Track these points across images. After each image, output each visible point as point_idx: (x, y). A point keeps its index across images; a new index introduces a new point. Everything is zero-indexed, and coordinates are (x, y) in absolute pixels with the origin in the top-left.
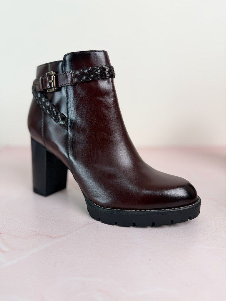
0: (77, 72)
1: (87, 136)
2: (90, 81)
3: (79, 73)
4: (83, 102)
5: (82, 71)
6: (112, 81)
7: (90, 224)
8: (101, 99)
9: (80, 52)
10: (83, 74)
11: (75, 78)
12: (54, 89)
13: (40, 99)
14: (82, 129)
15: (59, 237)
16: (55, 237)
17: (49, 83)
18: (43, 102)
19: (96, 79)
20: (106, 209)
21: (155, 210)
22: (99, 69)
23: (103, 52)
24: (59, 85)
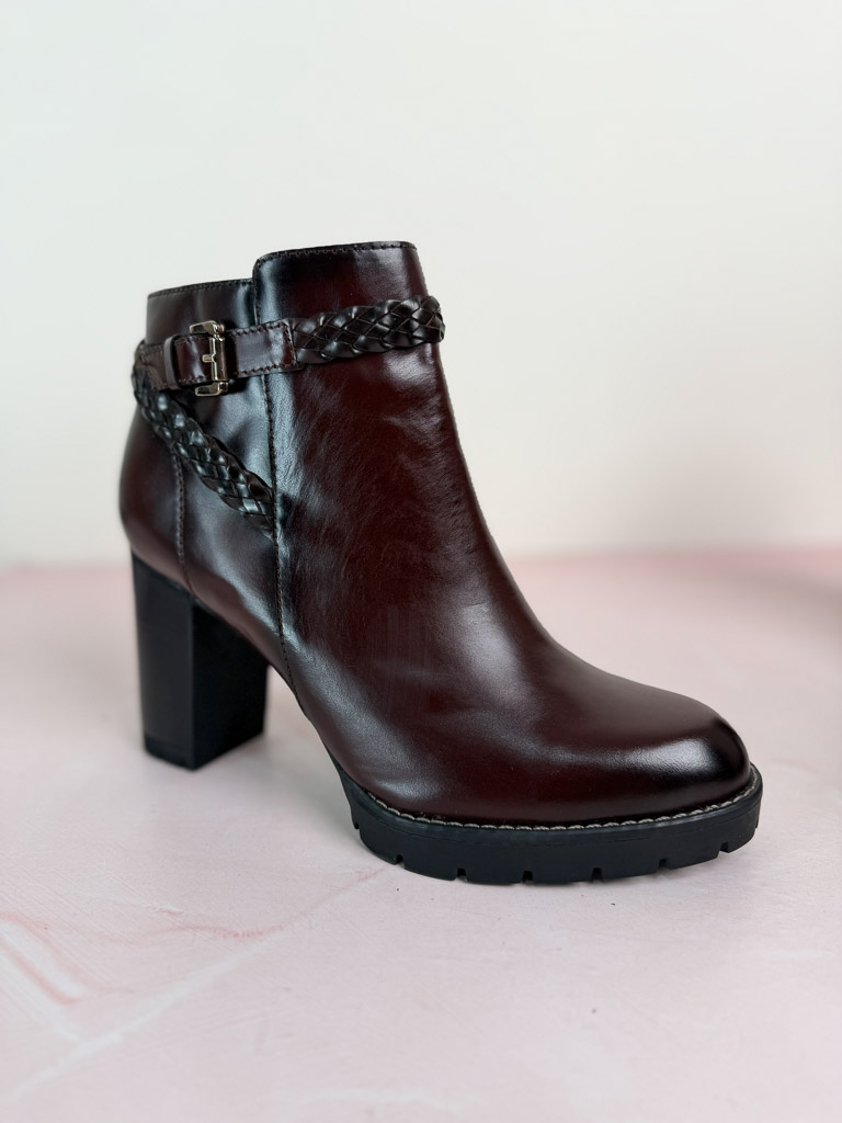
0: (309, 327)
1: (346, 557)
2: (357, 357)
3: (315, 330)
4: (331, 435)
5: (324, 322)
6: (435, 354)
7: (366, 877)
8: (395, 420)
9: (317, 248)
10: (328, 332)
11: (298, 346)
12: (222, 387)
13: (167, 418)
14: (328, 529)
15: (260, 933)
16: (248, 935)
17: (202, 363)
18: (178, 428)
19: (376, 348)
20: (425, 823)
21: (602, 824)
22: (386, 311)
23: (401, 247)
24: (241, 369)
